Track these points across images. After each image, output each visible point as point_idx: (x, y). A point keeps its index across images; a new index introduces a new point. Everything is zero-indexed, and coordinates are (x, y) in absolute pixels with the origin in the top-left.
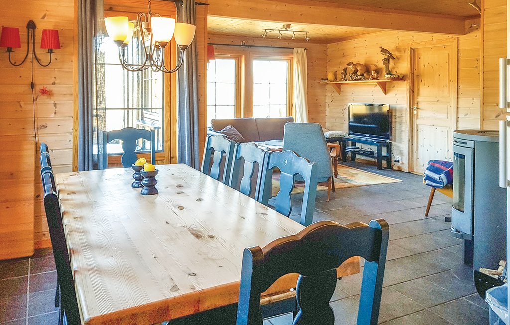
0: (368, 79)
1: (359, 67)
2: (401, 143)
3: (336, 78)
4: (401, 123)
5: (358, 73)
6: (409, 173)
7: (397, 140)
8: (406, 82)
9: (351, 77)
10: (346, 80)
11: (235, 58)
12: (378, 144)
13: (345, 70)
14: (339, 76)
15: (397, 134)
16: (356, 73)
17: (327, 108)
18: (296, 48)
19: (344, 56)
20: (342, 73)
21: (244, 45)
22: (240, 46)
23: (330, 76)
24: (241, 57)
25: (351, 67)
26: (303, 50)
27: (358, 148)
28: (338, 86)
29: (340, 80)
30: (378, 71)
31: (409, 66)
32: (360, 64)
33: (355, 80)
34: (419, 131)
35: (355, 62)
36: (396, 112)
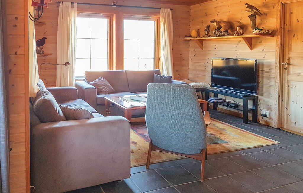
0: (233, 35)
1: (223, 23)
2: (269, 98)
3: (199, 35)
4: (269, 78)
5: (222, 30)
6: (279, 129)
7: (264, 95)
8: (275, 38)
9: (215, 33)
10: (210, 36)
11: (107, 17)
12: (245, 98)
13: (208, 27)
14: (202, 33)
15: (264, 89)
16: (220, 29)
17: (190, 62)
18: (162, 8)
19: (206, 15)
20: (205, 30)
21: (115, 5)
22: (112, 5)
23: (194, 33)
24: (112, 15)
25: (215, 24)
26: (169, 10)
27: (221, 99)
28: (201, 42)
29: (203, 37)
30: (243, 27)
31: (279, 21)
32: (224, 22)
33: (219, 36)
34: (291, 87)
35: (218, 19)
36: (263, 67)
